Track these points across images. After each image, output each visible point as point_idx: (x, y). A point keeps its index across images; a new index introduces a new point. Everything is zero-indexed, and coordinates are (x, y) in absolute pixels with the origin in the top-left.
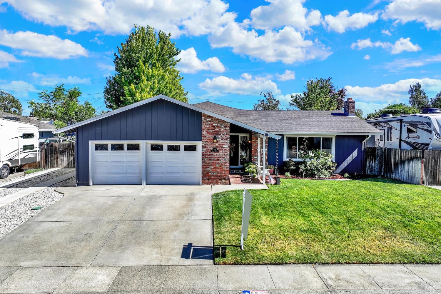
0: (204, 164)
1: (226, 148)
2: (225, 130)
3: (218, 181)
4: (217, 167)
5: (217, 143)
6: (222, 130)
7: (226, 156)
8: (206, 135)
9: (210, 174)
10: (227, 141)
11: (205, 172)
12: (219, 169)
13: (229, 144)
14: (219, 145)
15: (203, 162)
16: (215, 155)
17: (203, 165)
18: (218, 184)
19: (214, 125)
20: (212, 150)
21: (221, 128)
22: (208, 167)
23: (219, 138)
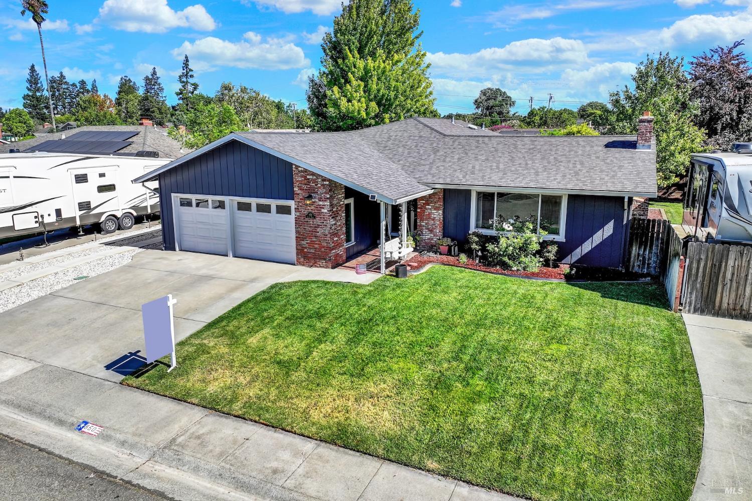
0: (297, 235)
1: (326, 213)
2: (323, 185)
3: (316, 263)
4: (313, 241)
5: (312, 205)
6: (319, 185)
7: (326, 226)
8: (299, 192)
9: (305, 250)
10: (326, 203)
11: (299, 247)
12: (316, 244)
13: (329, 207)
14: (317, 208)
15: (297, 232)
16: (311, 223)
17: (296, 237)
18: (316, 266)
19: (308, 177)
20: (307, 216)
21: (317, 182)
22: (303, 240)
23: (315, 198)
